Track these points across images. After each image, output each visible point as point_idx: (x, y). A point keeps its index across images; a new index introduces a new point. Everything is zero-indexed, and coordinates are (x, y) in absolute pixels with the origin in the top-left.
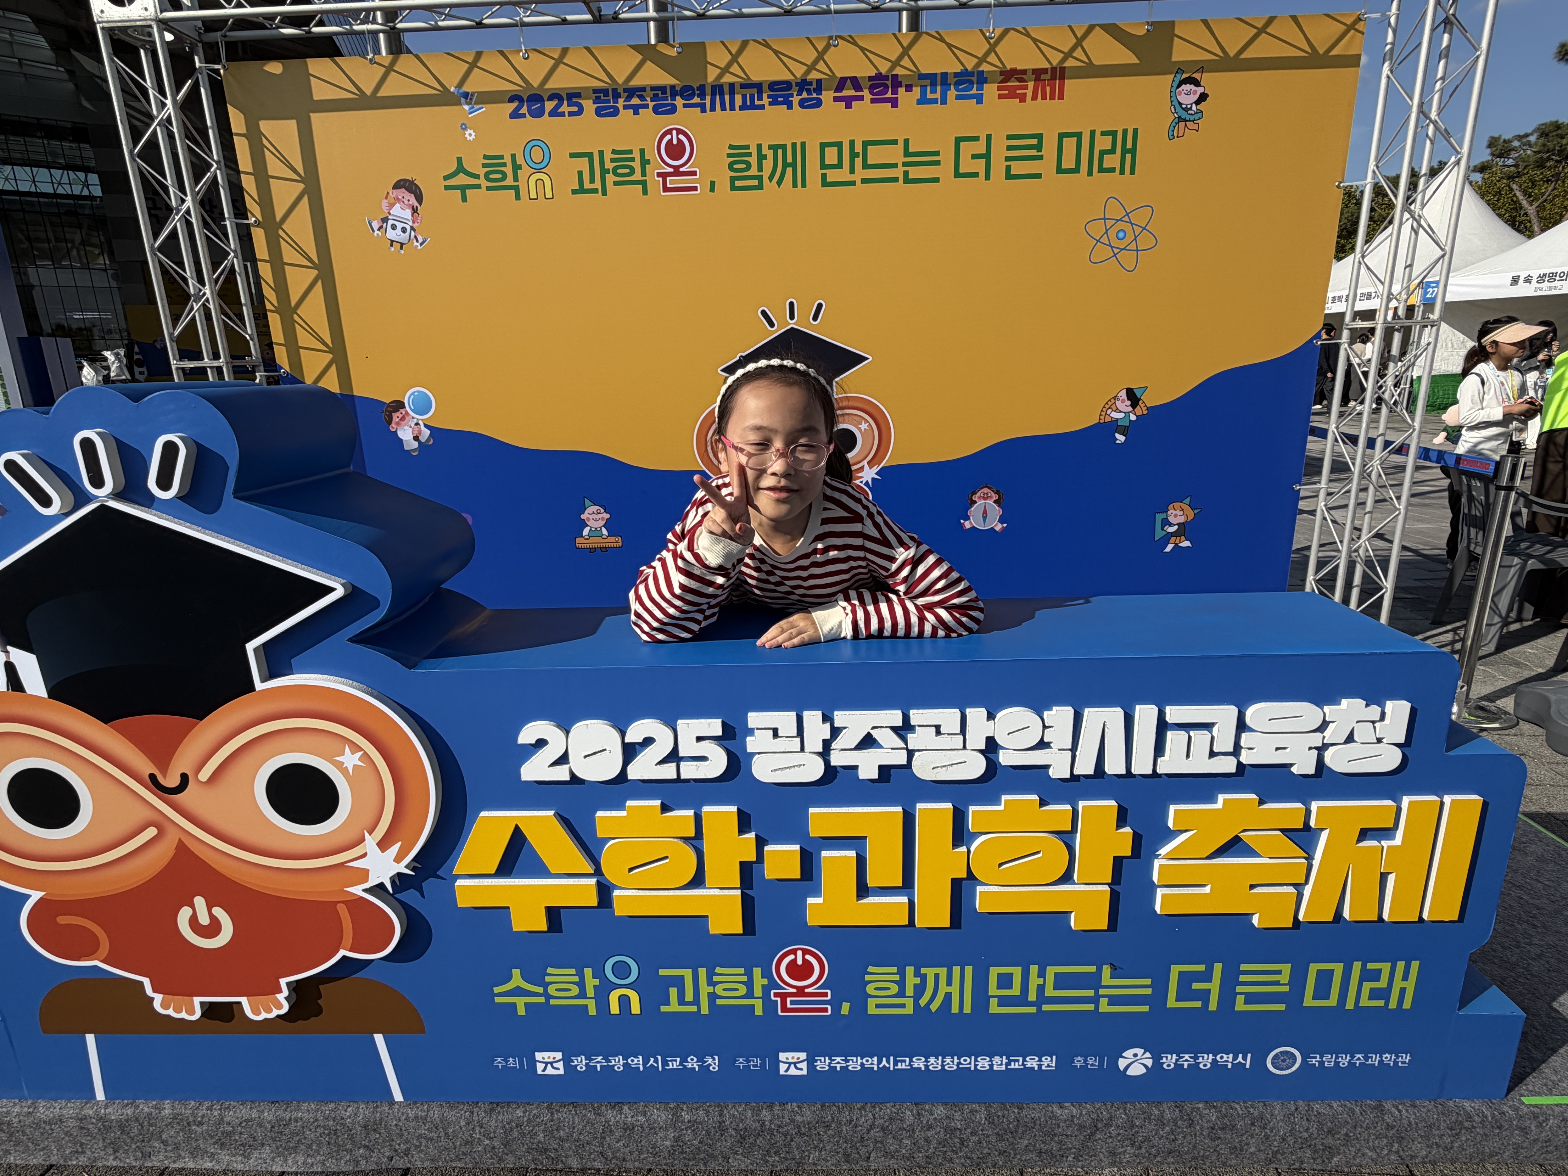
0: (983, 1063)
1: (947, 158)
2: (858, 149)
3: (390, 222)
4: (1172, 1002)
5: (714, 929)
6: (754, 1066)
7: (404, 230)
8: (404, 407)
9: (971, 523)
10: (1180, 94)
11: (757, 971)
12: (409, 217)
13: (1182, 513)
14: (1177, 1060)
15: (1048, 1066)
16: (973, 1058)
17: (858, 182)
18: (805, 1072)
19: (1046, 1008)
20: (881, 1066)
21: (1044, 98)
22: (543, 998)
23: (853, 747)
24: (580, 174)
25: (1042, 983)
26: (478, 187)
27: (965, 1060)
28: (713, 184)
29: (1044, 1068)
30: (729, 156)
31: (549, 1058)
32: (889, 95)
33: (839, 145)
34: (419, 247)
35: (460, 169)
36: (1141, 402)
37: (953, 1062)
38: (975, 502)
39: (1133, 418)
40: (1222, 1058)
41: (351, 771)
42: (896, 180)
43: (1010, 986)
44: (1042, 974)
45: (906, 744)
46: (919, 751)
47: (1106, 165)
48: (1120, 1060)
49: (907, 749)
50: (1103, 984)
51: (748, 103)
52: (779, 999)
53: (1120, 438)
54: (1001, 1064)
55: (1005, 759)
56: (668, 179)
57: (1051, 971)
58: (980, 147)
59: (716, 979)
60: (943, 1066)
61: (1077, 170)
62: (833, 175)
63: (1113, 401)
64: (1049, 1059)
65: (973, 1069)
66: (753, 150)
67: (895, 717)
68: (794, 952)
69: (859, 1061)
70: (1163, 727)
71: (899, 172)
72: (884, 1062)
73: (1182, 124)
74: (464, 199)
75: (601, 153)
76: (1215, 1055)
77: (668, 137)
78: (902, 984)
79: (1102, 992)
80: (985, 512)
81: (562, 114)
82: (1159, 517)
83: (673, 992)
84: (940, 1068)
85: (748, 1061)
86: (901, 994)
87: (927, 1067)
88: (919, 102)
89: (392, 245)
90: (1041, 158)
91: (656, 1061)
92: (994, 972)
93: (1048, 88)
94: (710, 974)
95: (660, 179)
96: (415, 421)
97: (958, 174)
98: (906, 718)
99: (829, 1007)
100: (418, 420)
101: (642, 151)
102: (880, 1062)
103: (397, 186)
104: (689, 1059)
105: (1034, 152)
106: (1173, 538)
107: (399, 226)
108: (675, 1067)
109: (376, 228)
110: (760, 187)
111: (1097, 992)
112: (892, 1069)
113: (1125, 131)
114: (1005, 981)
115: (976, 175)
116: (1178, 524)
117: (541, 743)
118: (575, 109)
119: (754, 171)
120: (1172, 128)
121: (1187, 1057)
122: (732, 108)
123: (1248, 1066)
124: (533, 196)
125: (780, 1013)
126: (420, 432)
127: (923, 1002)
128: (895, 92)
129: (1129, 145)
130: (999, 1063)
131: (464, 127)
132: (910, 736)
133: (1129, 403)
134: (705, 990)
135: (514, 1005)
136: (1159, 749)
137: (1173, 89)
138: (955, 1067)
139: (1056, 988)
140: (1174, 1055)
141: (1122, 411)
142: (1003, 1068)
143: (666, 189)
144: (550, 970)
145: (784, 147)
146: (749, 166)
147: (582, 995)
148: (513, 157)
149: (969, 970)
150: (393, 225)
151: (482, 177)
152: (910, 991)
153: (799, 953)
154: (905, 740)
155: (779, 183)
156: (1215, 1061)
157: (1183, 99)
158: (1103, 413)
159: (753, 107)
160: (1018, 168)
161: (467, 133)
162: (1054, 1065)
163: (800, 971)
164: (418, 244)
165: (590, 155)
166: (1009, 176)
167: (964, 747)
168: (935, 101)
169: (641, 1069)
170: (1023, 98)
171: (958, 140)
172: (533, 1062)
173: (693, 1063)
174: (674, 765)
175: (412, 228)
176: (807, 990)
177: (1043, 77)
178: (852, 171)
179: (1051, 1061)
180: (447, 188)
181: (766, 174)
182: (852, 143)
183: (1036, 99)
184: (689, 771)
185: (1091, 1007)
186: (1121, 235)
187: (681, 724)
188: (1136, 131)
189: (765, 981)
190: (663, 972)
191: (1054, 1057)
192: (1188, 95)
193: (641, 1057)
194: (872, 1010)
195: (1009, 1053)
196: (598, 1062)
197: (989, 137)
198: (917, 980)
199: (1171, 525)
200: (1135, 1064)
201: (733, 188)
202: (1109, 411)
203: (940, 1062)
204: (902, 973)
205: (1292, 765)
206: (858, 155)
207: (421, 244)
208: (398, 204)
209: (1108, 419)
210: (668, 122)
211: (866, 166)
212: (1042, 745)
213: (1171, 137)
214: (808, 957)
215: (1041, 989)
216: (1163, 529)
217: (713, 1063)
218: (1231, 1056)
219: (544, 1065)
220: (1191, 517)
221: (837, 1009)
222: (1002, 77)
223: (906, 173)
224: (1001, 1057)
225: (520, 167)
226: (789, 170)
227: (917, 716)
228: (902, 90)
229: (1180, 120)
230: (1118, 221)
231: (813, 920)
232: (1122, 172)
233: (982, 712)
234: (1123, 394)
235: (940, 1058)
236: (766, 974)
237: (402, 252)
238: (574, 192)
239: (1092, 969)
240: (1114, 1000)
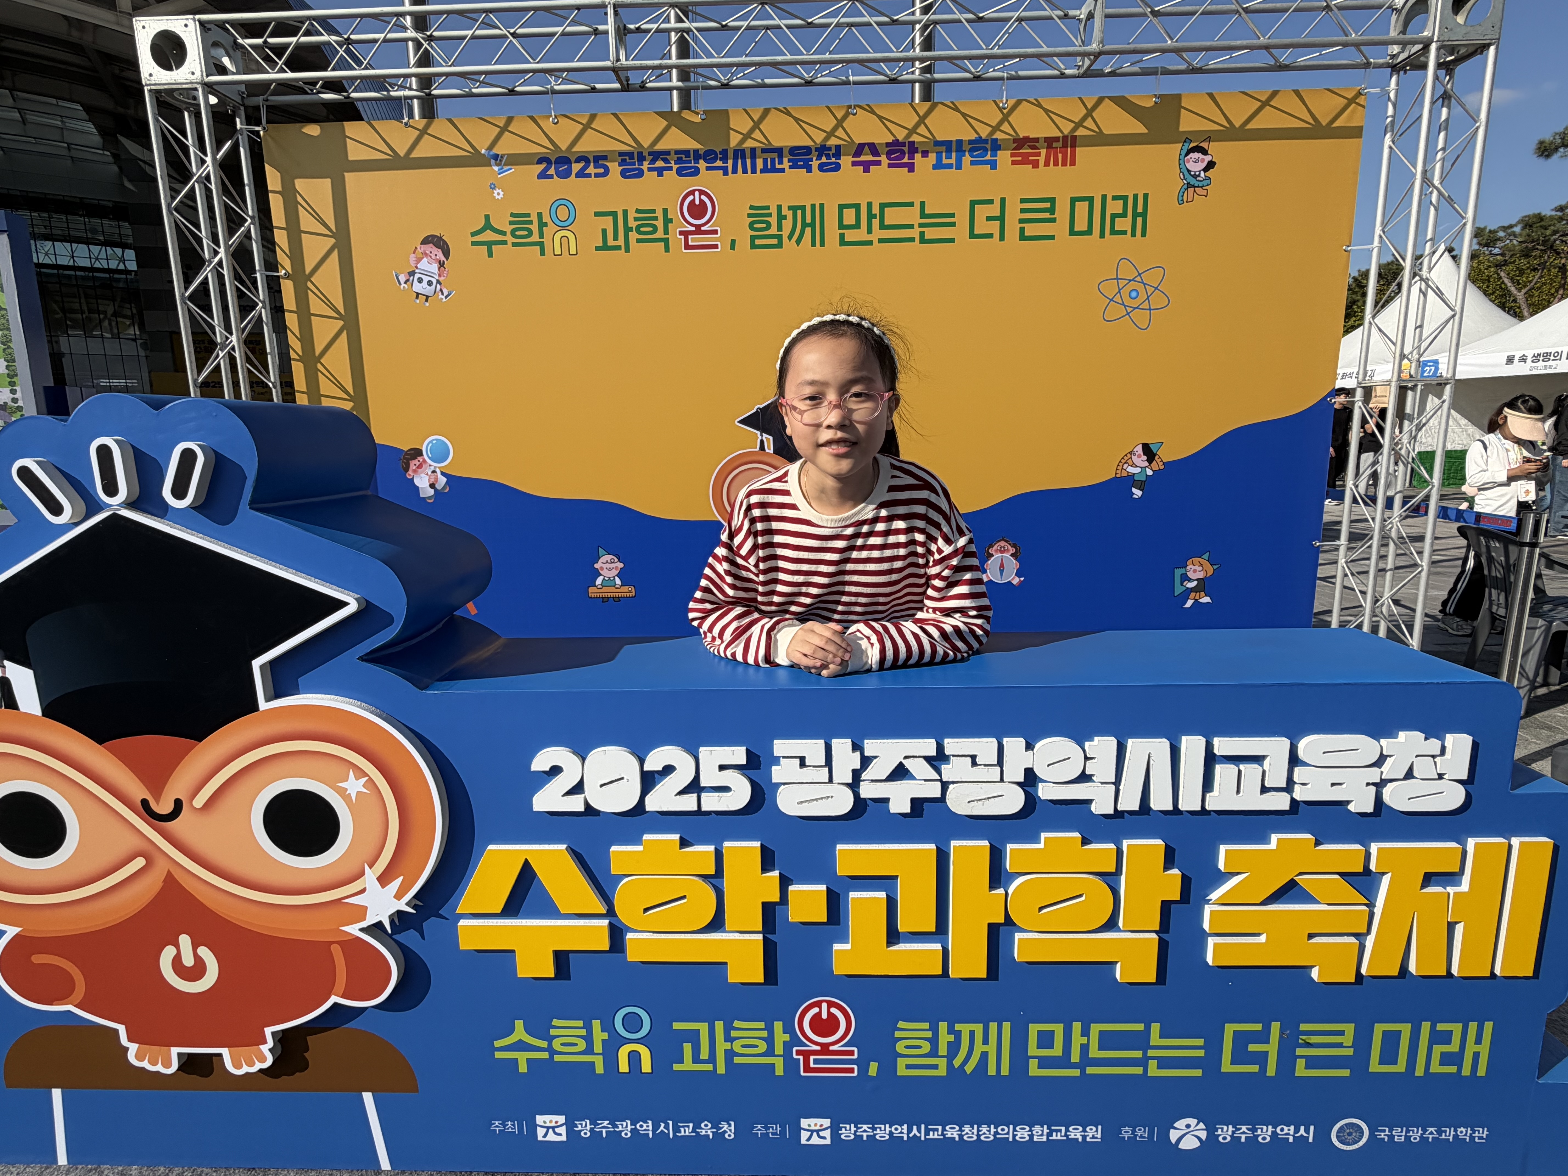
0: (1023, 1134)
1: (962, 219)
2: (876, 210)
3: (417, 276)
4: (1227, 1066)
5: (734, 976)
6: (773, 1134)
7: (430, 283)
8: (421, 454)
9: (988, 576)
10: (1188, 162)
11: (778, 1026)
12: (436, 271)
13: (1201, 568)
14: (1233, 1132)
15: (1093, 1137)
16: (1011, 1127)
17: (875, 242)
18: (828, 1142)
19: (1090, 1070)
20: (911, 1135)
21: (1056, 164)
22: (547, 1053)
23: (884, 778)
24: (604, 231)
25: (1086, 1042)
26: (505, 243)
27: (1003, 1130)
28: (733, 242)
29: (1088, 1139)
30: (749, 216)
31: (551, 1122)
32: (906, 160)
33: (857, 207)
34: (444, 300)
35: (488, 226)
36: (1157, 457)
37: (989, 1131)
38: (992, 555)
39: (1149, 472)
40: (1282, 1130)
41: (354, 799)
42: (912, 240)
43: (1051, 1046)
44: (1085, 1032)
45: (940, 775)
46: (953, 783)
47: (1117, 228)
48: (1172, 1131)
49: (941, 781)
50: (1151, 1044)
51: (769, 167)
52: (801, 1058)
53: (1137, 493)
54: (1042, 1135)
55: (1045, 792)
56: (690, 237)
57: (1096, 1029)
58: (994, 210)
59: (734, 1034)
60: (978, 1136)
61: (1089, 232)
62: (850, 235)
63: (1129, 455)
64: (1094, 1129)
65: (1011, 1139)
66: (773, 210)
67: (929, 747)
68: (818, 1004)
69: (888, 1129)
70: (1211, 759)
71: (915, 233)
72: (915, 1131)
73: (1191, 190)
74: (490, 255)
75: (625, 212)
76: (1275, 1127)
77: (691, 197)
78: (934, 1041)
79: (1151, 1053)
80: (1002, 565)
81: (589, 175)
82: (1178, 572)
83: (687, 1048)
84: (975, 1138)
85: (767, 1128)
86: (934, 1053)
87: (961, 1136)
88: (935, 167)
89: (417, 298)
90: (1054, 220)
91: (667, 1127)
92: (1034, 1029)
93: (1060, 156)
94: (728, 1028)
95: (682, 237)
96: (432, 469)
97: (972, 235)
98: (940, 747)
99: (856, 1067)
100: (435, 467)
101: (665, 211)
102: (910, 1130)
103: (425, 241)
104: (703, 1125)
105: (1047, 215)
106: (1193, 594)
107: (426, 279)
108: (687, 1133)
109: (402, 282)
110: (779, 245)
111: (1145, 1053)
112: (923, 1138)
113: (1136, 197)
114: (1046, 1040)
115: (991, 236)
116: (1196, 580)
117: (556, 770)
118: (601, 170)
119: (773, 230)
120: (1181, 194)
121: (1244, 1128)
122: (754, 171)
123: (1311, 1140)
124: (557, 252)
125: (802, 1074)
126: (436, 479)
127: (957, 1063)
128: (911, 157)
129: (1140, 209)
130: (1040, 1134)
131: (493, 187)
132: (944, 768)
133: (1145, 458)
134: (722, 1046)
135: (516, 1061)
136: (1208, 784)
137: (1182, 157)
138: (992, 1138)
139: (1101, 1048)
140: (1230, 1127)
141: (1139, 466)
142: (1044, 1139)
143: (688, 247)
144: (555, 1022)
145: (803, 208)
146: (769, 225)
147: (589, 1050)
148: (540, 215)
149: (1007, 1026)
150: (419, 278)
151: (509, 234)
152: (943, 1050)
153: (824, 1006)
154: (939, 772)
155: (798, 242)
156: (1274, 1133)
157: (1191, 166)
158: (1120, 468)
159: (774, 170)
160: (1031, 230)
161: (496, 192)
162: (1099, 1136)
163: (824, 1026)
164: (443, 297)
165: (614, 214)
166: (1023, 237)
167: (1002, 780)
168: (949, 166)
169: (651, 1136)
170: (1036, 165)
171: (973, 203)
172: (533, 1126)
173: (706, 1130)
174: (695, 795)
175: (438, 282)
176: (831, 1048)
177: (1055, 145)
178: (870, 231)
179: (1097, 1131)
180: (474, 243)
181: (786, 232)
182: (870, 205)
183: (1049, 165)
184: (711, 802)
185: (1139, 1070)
186: (1134, 294)
187: (703, 751)
188: (1146, 196)
189: (787, 1037)
190: (677, 1026)
191: (1100, 1127)
192: (1196, 163)
193: (650, 1122)
194: (902, 1071)
195: (1050, 1122)
196: (604, 1127)
197: (1003, 200)
198: (951, 1038)
199: (1190, 580)
200: (1188, 1135)
201: (753, 246)
202: (1126, 466)
203: (975, 1131)
204: (935, 1029)
205: (1348, 802)
206: (875, 216)
207: (446, 297)
208: (425, 259)
209: (1124, 474)
210: (692, 183)
211: (883, 226)
212: (1084, 778)
213: (1181, 202)
214: (834, 1010)
215: (1085, 1048)
216: (1182, 585)
217: (729, 1130)
218: (1292, 1128)
219: (545, 1130)
220: (1210, 572)
221: (864, 1069)
222: (1016, 144)
223: (922, 234)
224: (1042, 1127)
225: (546, 225)
226: (808, 230)
227: (951, 745)
228: (918, 156)
229: (1189, 185)
230: (1130, 281)
231: (839, 968)
232: (1133, 234)
233: (1021, 742)
234: (1139, 449)
235: (976, 1126)
236: (788, 1029)
237: (427, 304)
238: (598, 248)
239: (1140, 1027)
240: (1163, 1063)
